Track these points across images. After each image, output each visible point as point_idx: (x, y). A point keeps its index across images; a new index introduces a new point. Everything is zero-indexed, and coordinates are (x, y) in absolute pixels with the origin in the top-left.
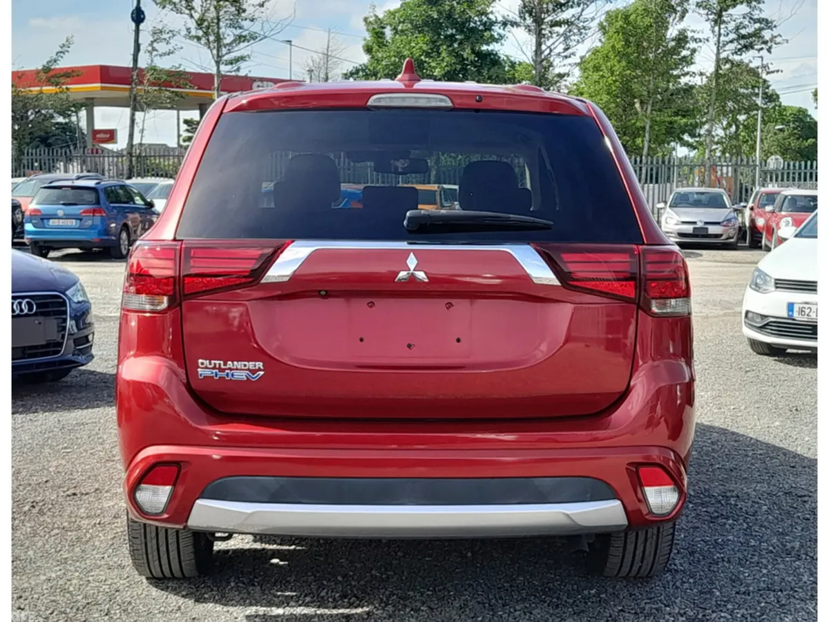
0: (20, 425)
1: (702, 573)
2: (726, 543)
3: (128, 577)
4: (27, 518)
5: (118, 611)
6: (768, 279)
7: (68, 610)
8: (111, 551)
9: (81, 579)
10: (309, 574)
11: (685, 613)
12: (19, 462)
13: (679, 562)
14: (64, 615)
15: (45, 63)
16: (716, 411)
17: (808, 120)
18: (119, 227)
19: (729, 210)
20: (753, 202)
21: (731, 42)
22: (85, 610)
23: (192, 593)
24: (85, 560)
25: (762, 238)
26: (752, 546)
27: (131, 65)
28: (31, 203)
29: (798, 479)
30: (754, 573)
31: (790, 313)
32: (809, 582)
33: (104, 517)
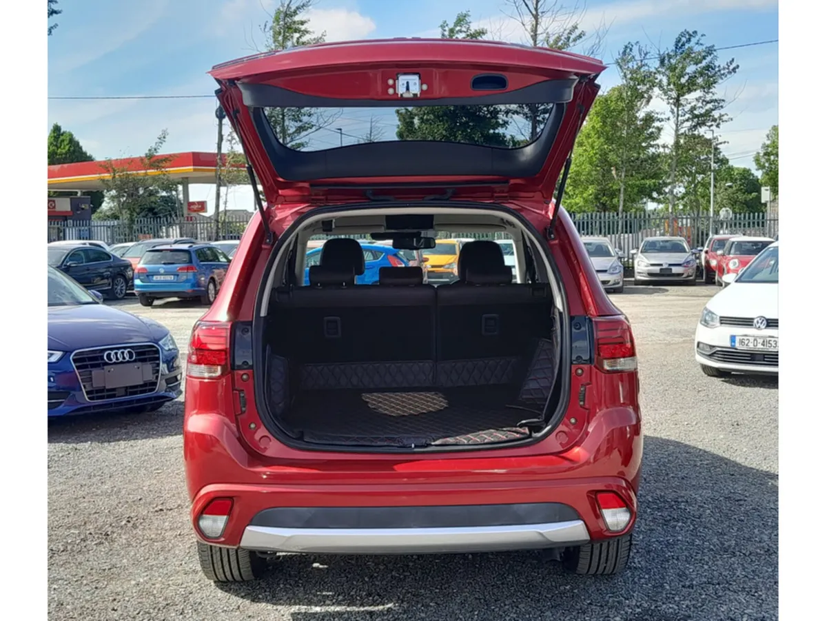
0: (122, 451)
1: (655, 570)
2: (676, 542)
3: (200, 581)
4: (123, 531)
5: (190, 611)
6: (715, 316)
7: (151, 611)
8: (187, 558)
9: (163, 584)
10: (343, 575)
11: (641, 605)
12: (121, 482)
13: (638, 561)
14: (147, 615)
15: (147, 152)
16: (673, 426)
17: (751, 177)
18: (208, 280)
19: (688, 254)
20: (708, 247)
21: (687, 120)
22: (164, 610)
23: (249, 594)
24: (167, 566)
25: (715, 275)
26: (697, 545)
27: (216, 151)
28: (139, 263)
29: (736, 486)
30: (697, 568)
31: (733, 344)
32: (741, 576)
33: (184, 529)
